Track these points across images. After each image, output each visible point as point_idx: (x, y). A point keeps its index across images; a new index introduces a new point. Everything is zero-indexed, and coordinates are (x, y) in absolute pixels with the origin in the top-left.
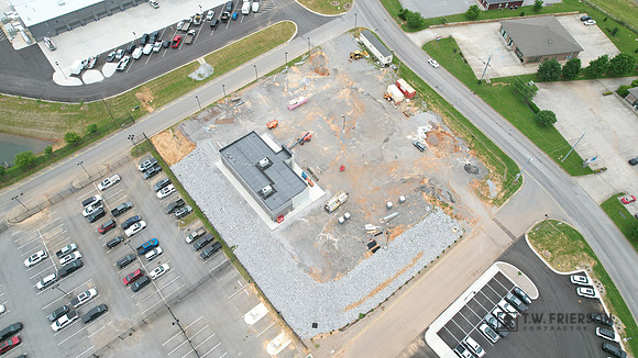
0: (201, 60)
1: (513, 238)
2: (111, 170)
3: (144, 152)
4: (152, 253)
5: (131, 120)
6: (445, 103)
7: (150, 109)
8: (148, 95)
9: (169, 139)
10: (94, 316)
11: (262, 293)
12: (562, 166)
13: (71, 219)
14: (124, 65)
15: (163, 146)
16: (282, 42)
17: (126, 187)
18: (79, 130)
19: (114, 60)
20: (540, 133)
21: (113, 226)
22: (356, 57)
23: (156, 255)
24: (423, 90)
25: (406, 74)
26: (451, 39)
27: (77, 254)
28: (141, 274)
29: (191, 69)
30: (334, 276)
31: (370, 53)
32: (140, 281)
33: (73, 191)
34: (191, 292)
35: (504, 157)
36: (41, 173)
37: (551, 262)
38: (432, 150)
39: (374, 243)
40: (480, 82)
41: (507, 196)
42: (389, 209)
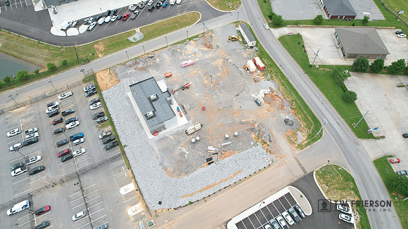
0: (138, 30)
1: (305, 172)
2: (69, 88)
3: (90, 80)
4: (78, 141)
5: (87, 61)
6: (283, 77)
7: (100, 55)
8: (101, 47)
9: (106, 75)
10: (36, 172)
11: (134, 177)
12: (354, 130)
13: (39, 114)
14: (92, 27)
15: (101, 78)
16: (189, 24)
17: (74, 100)
18: (57, 62)
19: (87, 24)
20: (344, 106)
21: (61, 121)
22: (233, 39)
23: (80, 143)
24: (271, 66)
25: (262, 54)
26: (299, 36)
27: (36, 134)
28: (69, 152)
29: (130, 34)
30: (179, 175)
31: (243, 38)
32: (67, 156)
33: (45, 97)
34: (93, 168)
35: (314, 118)
36: (31, 84)
37: (326, 193)
38: (266, 106)
39: (211, 159)
40: (311, 66)
41: (308, 144)
42: (227, 139)
